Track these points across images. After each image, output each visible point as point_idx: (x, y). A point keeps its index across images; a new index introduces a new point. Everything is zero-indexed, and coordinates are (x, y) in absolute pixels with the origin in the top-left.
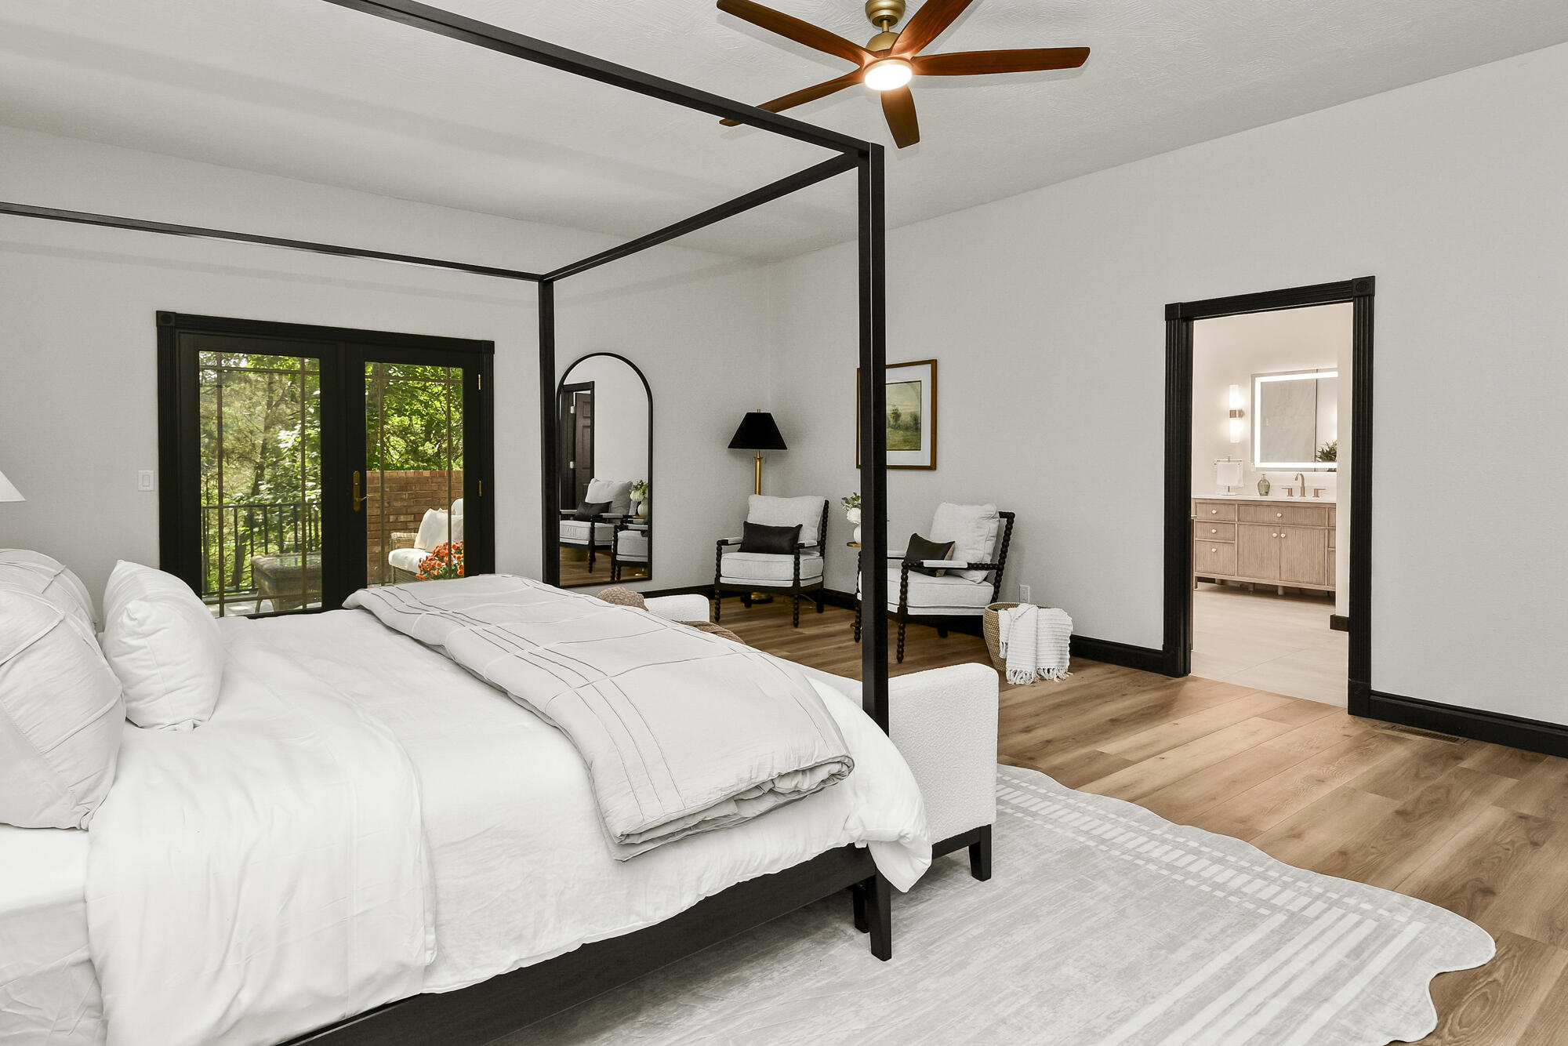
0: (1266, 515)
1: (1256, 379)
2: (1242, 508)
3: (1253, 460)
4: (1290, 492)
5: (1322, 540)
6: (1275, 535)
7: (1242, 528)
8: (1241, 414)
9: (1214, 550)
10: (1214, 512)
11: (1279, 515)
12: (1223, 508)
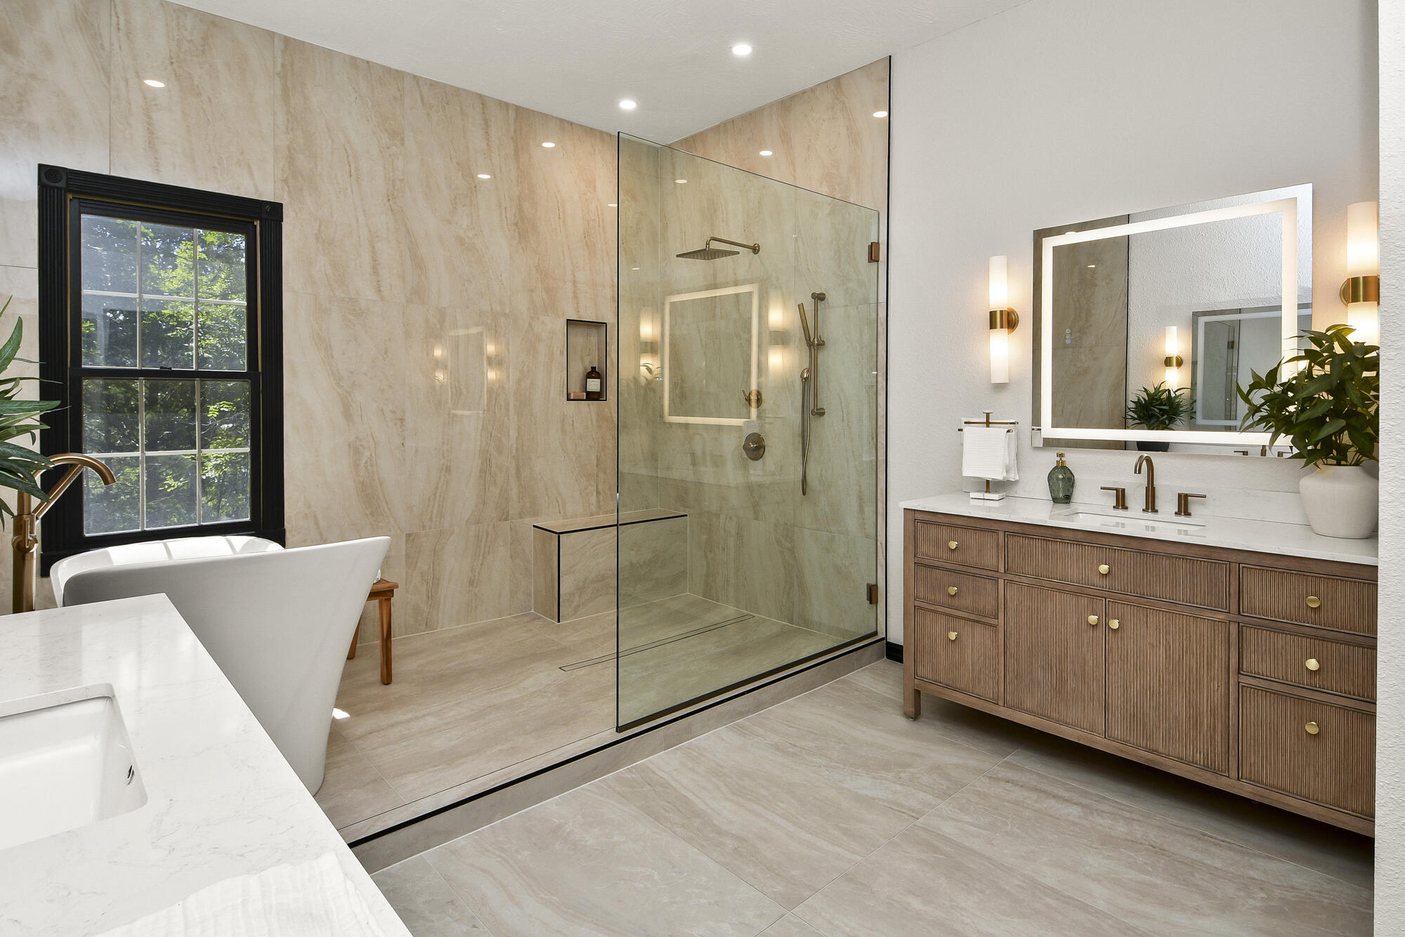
0: (1071, 566)
1: (1045, 240)
2: (1013, 541)
3: (1036, 420)
4: (1121, 500)
5: (1220, 652)
6: (1093, 619)
7: (1012, 592)
8: (1009, 321)
9: (953, 636)
10: (953, 545)
11: (1104, 568)
12: (972, 538)
